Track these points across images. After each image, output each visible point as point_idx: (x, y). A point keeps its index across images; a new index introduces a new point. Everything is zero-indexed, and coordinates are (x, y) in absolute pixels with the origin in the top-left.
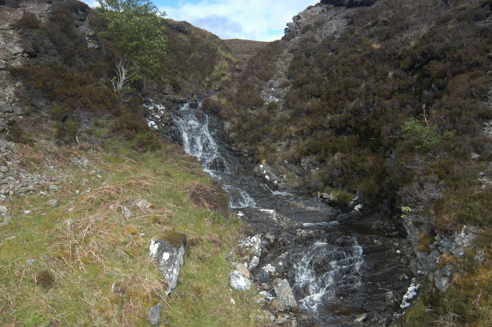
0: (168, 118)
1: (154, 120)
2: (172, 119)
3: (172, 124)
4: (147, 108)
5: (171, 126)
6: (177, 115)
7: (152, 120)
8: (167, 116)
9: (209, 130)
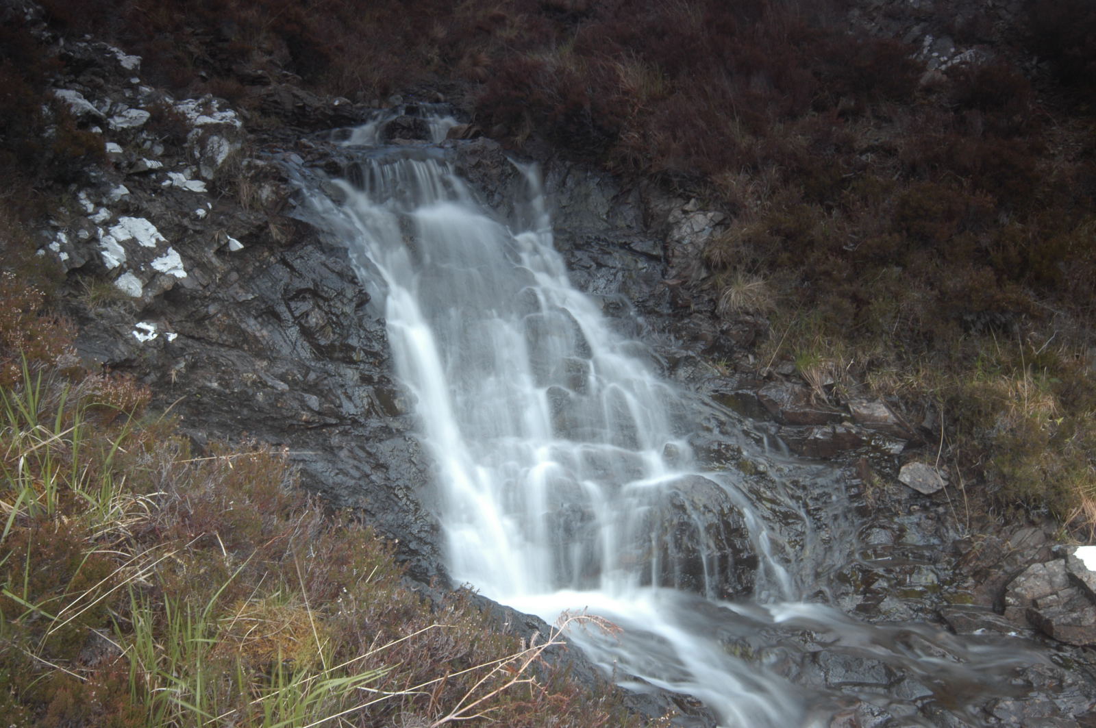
0: (266, 192)
1: (157, 208)
2: (297, 193)
3: (303, 234)
4: (97, 120)
5: (290, 245)
6: (334, 170)
7: (137, 213)
8: (260, 177)
9: (570, 266)
